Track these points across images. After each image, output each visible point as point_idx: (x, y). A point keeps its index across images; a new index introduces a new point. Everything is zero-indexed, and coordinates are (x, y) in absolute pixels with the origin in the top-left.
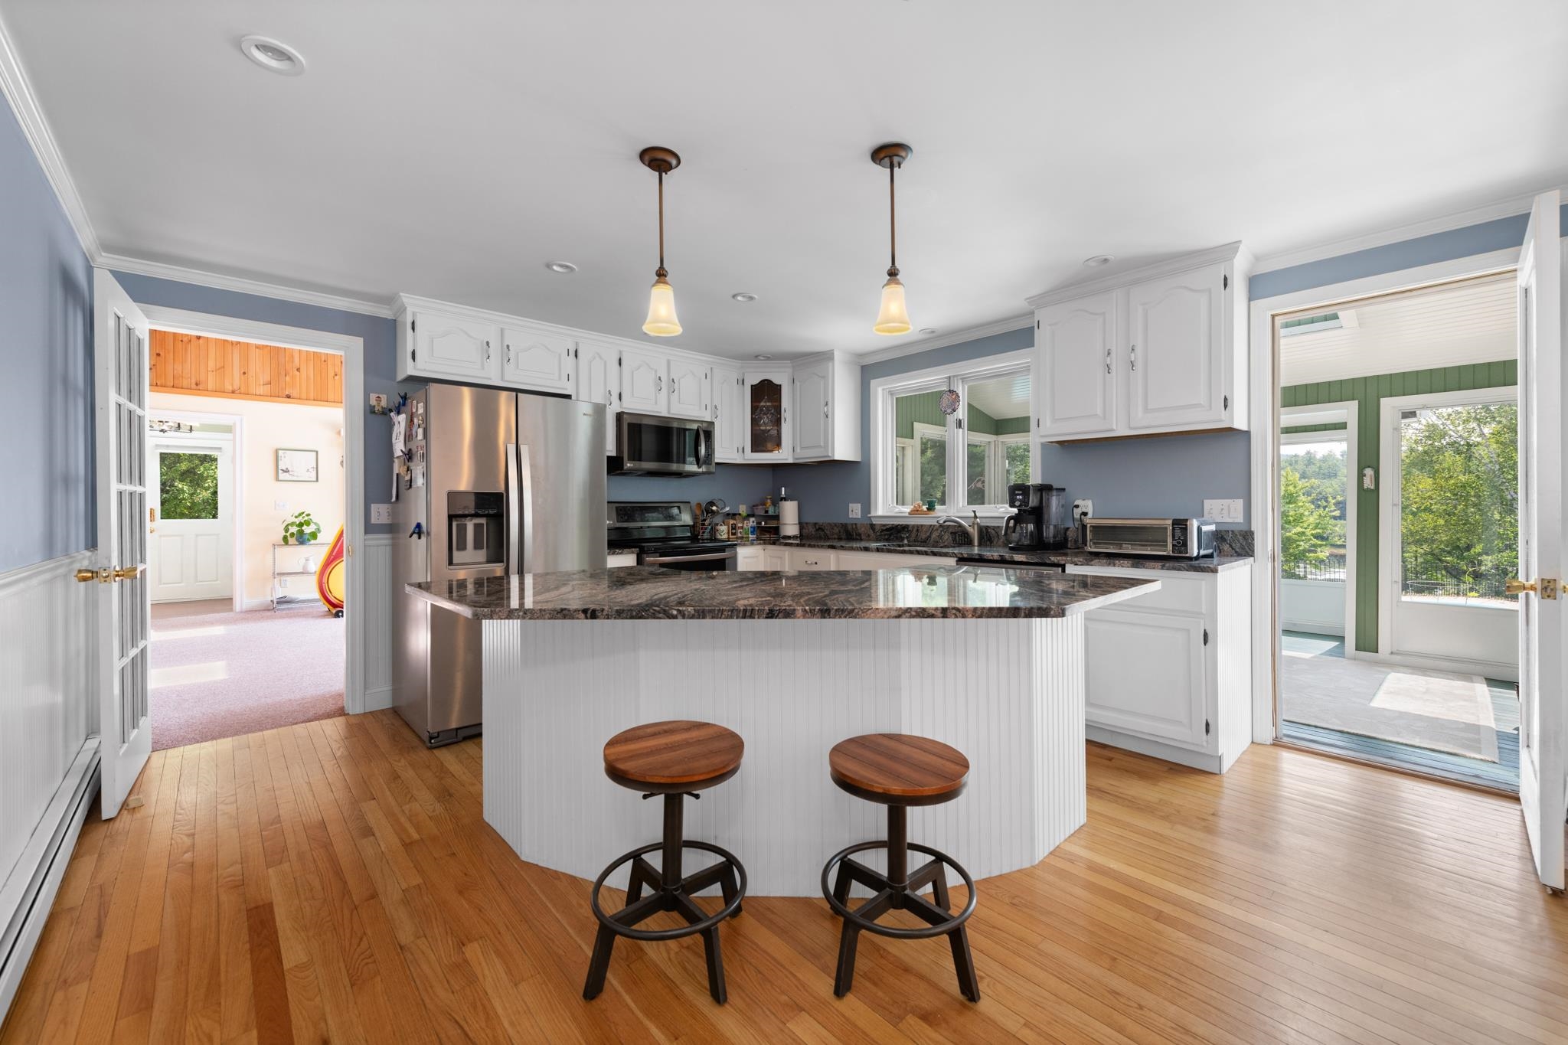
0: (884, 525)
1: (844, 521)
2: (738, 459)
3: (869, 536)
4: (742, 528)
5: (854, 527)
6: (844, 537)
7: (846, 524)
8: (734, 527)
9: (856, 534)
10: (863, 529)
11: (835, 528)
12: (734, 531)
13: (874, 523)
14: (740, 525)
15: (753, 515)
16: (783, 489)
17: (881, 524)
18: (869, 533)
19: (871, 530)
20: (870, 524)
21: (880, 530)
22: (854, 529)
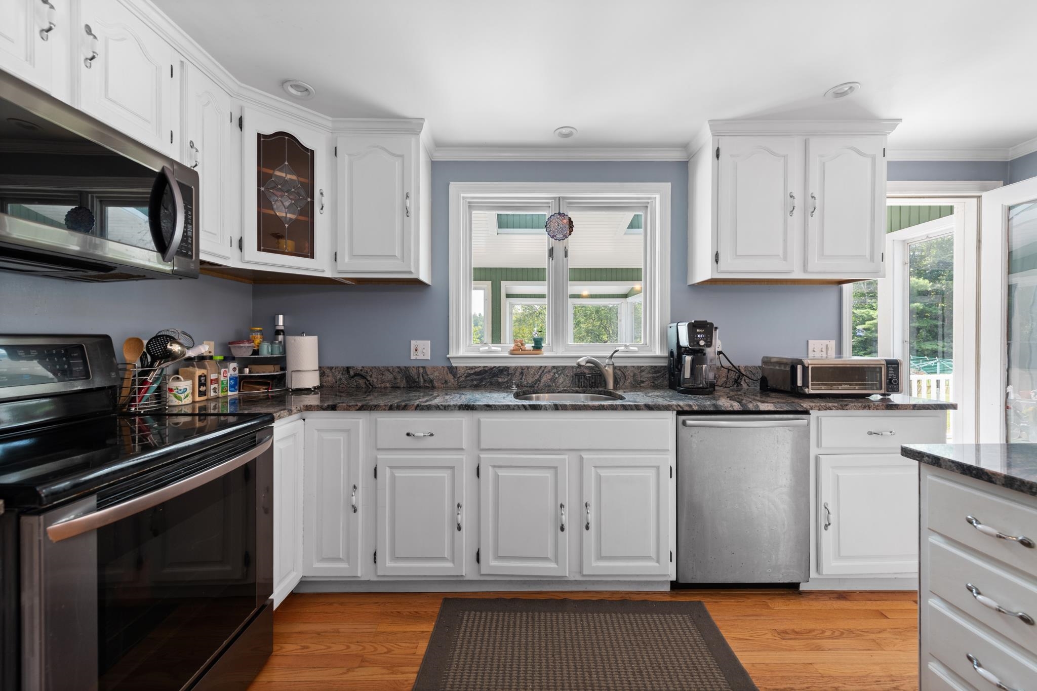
0: (472, 368)
1: (403, 364)
2: (233, 261)
3: (446, 382)
4: (216, 381)
5: (421, 371)
6: (403, 384)
7: (404, 368)
8: (203, 381)
9: (425, 381)
11: (387, 373)
12: (203, 389)
13: (454, 365)
14: (213, 376)
15: (233, 359)
16: (281, 317)
17: (467, 367)
18: (447, 379)
19: (449, 375)
20: (448, 367)
21: (465, 375)
22: (421, 377)
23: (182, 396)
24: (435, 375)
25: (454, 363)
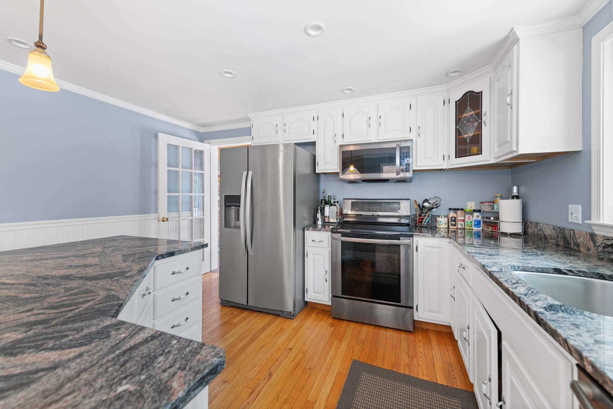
1: (562, 225)
2: (445, 165)
3: (588, 249)
4: (463, 220)
7: (564, 229)
8: (454, 219)
9: (574, 244)
10: (582, 239)
12: (453, 223)
13: (596, 232)
14: (460, 218)
16: (515, 188)
17: (604, 236)
18: (589, 246)
19: (591, 242)
20: (590, 233)
21: (603, 245)
22: (572, 240)
23: (440, 224)
24: (581, 240)
25: (597, 230)
